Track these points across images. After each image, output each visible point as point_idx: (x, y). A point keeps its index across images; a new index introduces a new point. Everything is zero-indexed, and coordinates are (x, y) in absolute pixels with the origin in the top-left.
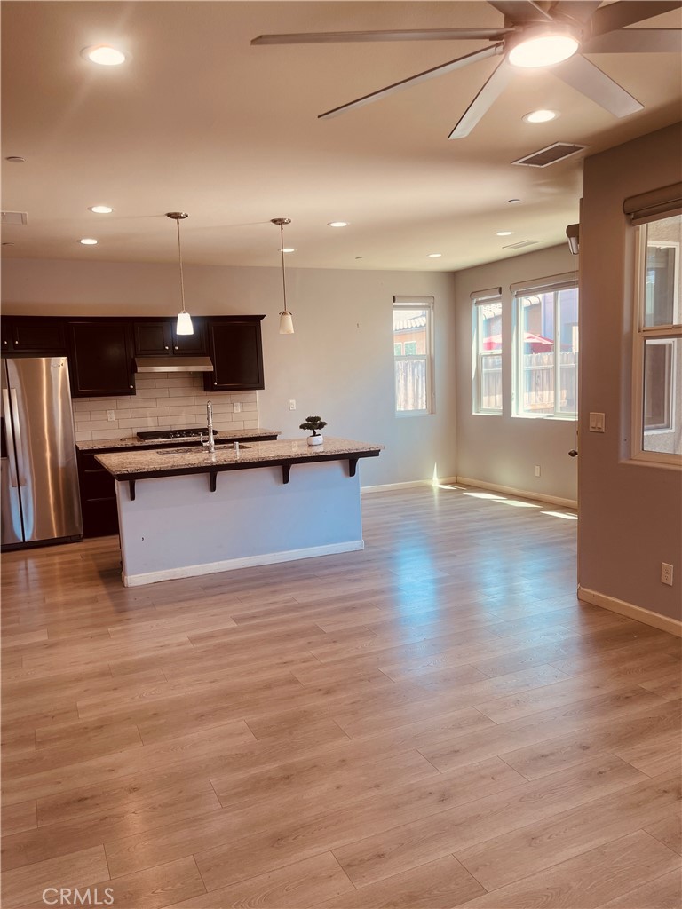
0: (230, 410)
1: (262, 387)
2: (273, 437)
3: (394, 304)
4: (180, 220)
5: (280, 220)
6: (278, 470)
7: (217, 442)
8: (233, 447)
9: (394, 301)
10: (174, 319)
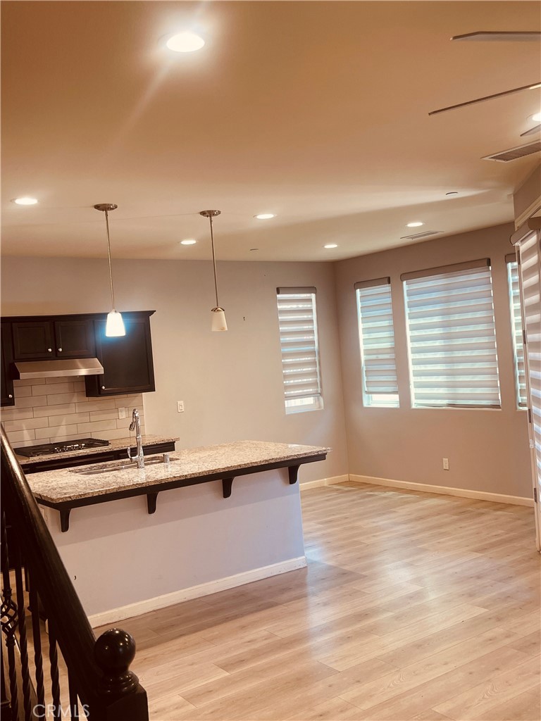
0: (114, 416)
1: (152, 389)
3: (278, 296)
4: (109, 212)
5: (209, 212)
6: (218, 483)
9: (278, 293)
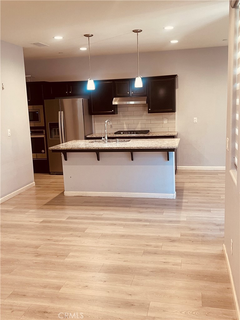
0: (162, 122)
2: (173, 137)
4: (90, 37)
5: (137, 30)
7: (109, 138)
8: (116, 141)
10: (134, 80)
